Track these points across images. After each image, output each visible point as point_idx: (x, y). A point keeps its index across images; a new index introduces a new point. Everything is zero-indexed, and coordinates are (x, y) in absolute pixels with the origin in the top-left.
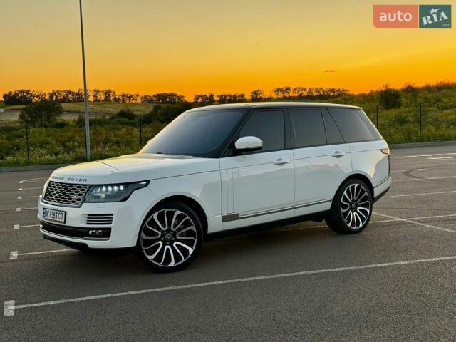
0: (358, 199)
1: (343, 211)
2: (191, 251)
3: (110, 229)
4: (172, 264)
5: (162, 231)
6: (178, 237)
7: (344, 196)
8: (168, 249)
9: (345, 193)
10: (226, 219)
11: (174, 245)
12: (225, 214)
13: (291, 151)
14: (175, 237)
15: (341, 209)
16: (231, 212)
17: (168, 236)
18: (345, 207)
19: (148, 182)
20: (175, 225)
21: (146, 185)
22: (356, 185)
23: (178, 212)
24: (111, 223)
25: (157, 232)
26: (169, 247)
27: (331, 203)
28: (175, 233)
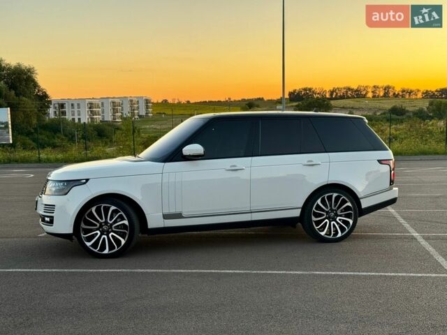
0: (338, 209)
1: (314, 219)
2: (123, 242)
3: (53, 217)
4: (106, 251)
5: (101, 224)
6: (114, 229)
7: (318, 205)
8: (104, 238)
9: (319, 201)
10: (166, 217)
11: (110, 235)
12: (166, 211)
13: (250, 158)
14: (111, 228)
15: (313, 217)
16: (173, 211)
17: (105, 228)
18: (317, 215)
19: (87, 180)
20: (111, 218)
21: (85, 183)
22: (335, 195)
23: (113, 208)
24: (54, 213)
25: (96, 223)
26: (106, 237)
27: (300, 210)
28: (111, 225)
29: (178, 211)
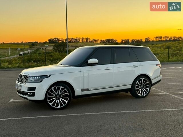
0: (144, 84)
1: (136, 89)
2: (66, 102)
3: (34, 93)
4: (59, 107)
5: (56, 94)
6: (62, 97)
7: (137, 83)
9: (138, 81)
10: (82, 90)
11: (60, 100)
12: (82, 88)
14: (61, 96)
15: (136, 88)
16: (85, 88)
17: (58, 96)
18: (137, 87)
19: (50, 75)
20: (61, 92)
21: (49, 77)
22: (143, 79)
23: (62, 87)
24: (35, 91)
25: (54, 94)
26: (58, 100)
27: (131, 85)
28: (61, 95)
29: (87, 88)
